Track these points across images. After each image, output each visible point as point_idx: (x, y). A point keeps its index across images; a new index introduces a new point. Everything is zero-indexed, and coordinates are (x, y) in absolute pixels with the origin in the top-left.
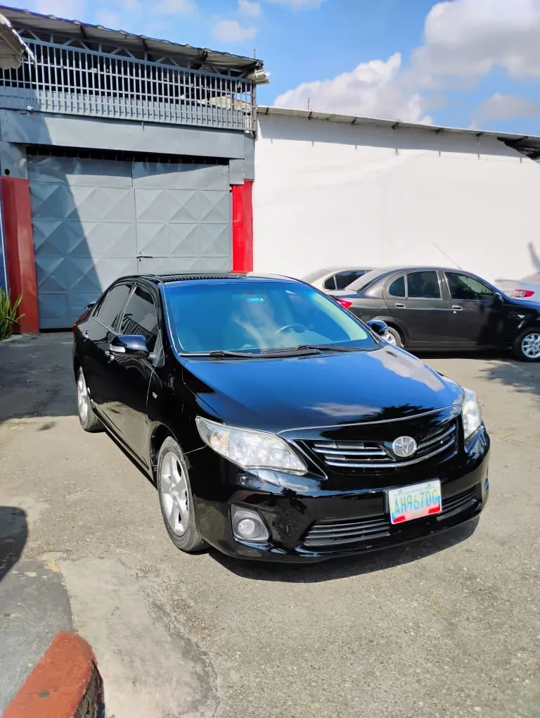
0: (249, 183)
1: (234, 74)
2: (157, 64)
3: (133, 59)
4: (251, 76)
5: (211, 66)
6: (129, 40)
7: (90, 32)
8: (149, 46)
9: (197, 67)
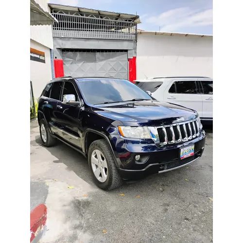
0: (135, 58)
1: (129, 21)
2: (103, 19)
3: (95, 18)
4: (135, 21)
5: (122, 18)
6: (94, 12)
7: (82, 10)
8: (101, 13)
9: (117, 19)
